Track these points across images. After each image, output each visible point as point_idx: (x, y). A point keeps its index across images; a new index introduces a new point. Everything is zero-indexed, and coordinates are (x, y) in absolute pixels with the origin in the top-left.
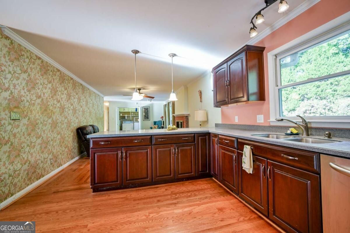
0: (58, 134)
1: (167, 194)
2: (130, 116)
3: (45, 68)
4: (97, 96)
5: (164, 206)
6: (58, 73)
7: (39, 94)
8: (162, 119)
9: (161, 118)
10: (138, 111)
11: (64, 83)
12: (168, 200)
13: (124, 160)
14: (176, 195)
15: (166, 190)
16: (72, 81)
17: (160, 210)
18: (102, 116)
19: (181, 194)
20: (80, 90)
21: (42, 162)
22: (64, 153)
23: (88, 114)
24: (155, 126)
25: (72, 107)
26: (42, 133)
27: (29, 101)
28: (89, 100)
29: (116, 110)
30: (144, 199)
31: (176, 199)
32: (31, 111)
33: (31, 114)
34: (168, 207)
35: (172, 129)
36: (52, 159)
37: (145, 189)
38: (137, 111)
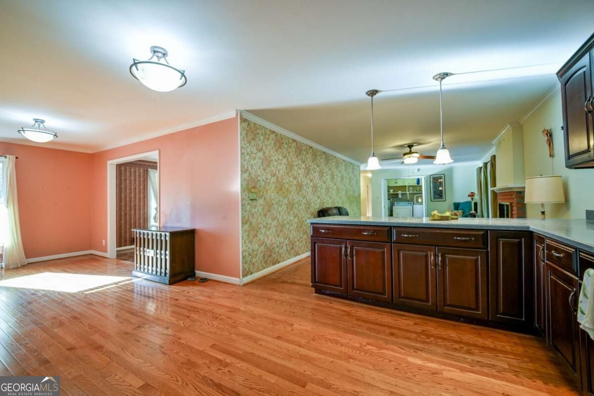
0: (295, 217)
1: (413, 330)
2: (406, 194)
3: (280, 142)
4: (348, 165)
5: (396, 344)
6: (294, 144)
7: (274, 171)
8: (472, 199)
9: (469, 196)
10: (422, 183)
11: (302, 154)
12: (409, 338)
13: (350, 258)
14: (428, 338)
15: (415, 324)
16: (311, 151)
17: (387, 346)
18: (357, 194)
19: (440, 341)
20: (323, 160)
21: (277, 246)
22: (302, 240)
23: (334, 192)
24: (456, 211)
25: (311, 184)
26: (278, 215)
27: (265, 180)
28: (336, 172)
29: (382, 184)
30: (373, 323)
31: (424, 342)
32: (267, 191)
33: (267, 194)
34: (401, 348)
35: (440, 218)
36: (288, 245)
37: (381, 311)
38: (420, 184)
